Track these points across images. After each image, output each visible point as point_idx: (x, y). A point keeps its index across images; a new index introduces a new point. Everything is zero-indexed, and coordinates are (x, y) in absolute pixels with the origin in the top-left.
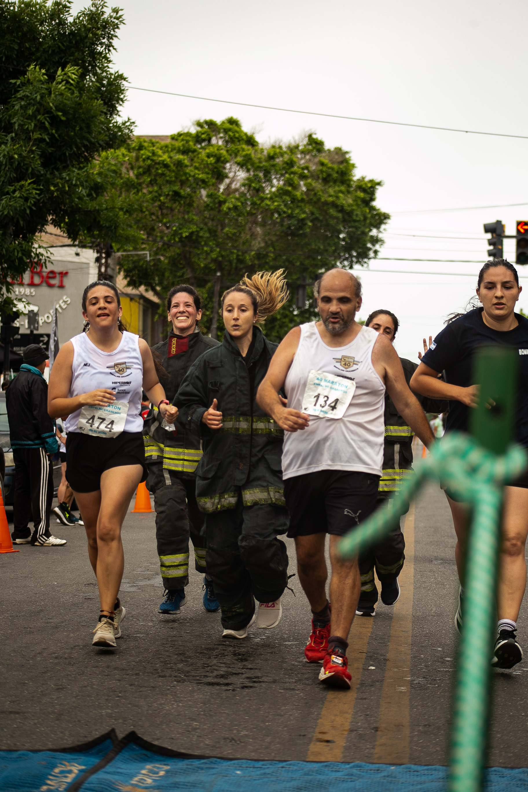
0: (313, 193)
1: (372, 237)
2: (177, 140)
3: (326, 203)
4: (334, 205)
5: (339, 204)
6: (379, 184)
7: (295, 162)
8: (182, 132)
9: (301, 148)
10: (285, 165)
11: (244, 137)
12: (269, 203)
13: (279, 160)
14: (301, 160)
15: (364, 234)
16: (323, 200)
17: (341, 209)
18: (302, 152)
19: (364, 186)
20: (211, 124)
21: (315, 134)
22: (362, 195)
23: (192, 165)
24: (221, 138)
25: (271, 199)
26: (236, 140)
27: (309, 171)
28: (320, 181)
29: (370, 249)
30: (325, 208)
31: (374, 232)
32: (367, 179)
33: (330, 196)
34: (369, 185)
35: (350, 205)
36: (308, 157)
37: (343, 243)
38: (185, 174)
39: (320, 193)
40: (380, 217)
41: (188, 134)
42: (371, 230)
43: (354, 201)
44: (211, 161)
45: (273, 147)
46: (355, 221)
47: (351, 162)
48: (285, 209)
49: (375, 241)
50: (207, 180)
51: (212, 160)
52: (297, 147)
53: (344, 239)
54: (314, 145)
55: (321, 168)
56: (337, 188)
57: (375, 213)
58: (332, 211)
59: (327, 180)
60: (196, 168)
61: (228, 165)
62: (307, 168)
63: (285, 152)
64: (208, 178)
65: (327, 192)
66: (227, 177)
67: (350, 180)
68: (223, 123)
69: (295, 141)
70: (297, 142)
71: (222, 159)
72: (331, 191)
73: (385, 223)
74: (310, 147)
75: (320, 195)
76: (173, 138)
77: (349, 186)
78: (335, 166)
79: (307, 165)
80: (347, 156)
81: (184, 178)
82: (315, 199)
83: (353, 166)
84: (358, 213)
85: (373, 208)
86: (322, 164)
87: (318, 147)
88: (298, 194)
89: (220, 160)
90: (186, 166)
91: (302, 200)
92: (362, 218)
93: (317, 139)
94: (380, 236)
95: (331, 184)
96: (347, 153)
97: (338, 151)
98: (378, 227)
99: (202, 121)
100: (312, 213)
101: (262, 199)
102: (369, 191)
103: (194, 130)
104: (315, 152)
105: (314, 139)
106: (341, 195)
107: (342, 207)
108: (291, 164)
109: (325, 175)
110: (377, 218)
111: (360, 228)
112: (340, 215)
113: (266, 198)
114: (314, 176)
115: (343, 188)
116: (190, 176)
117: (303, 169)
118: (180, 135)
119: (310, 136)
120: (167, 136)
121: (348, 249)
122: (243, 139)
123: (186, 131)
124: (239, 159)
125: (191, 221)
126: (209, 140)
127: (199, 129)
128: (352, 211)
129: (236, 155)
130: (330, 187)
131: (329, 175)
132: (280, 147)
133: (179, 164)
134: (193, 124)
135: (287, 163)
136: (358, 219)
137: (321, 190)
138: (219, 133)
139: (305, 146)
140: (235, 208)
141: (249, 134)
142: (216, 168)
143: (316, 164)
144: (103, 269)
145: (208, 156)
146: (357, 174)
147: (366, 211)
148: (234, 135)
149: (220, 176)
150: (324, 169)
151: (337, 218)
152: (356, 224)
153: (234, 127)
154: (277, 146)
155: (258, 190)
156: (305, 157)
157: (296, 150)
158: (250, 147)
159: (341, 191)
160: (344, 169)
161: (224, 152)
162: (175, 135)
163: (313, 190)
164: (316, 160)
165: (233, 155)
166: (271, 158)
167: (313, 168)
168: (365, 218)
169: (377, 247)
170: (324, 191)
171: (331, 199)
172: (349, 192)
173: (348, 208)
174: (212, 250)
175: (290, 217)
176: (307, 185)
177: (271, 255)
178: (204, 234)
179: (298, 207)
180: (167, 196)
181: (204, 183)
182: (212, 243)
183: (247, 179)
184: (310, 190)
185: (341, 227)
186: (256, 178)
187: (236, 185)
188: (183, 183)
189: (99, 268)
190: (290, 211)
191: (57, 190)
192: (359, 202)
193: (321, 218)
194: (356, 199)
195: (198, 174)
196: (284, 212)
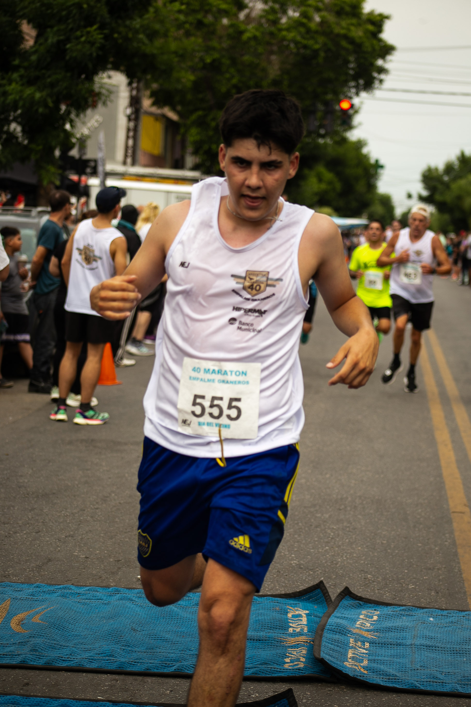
0: (327, 25)
1: (378, 67)
3: (338, 35)
4: (345, 37)
5: (350, 36)
6: (388, 18)
12: (284, 33)
15: (371, 63)
16: (336, 31)
17: (351, 41)
19: (373, 20)
22: (371, 28)
25: (287, 30)
27: (323, 4)
28: (333, 14)
29: (375, 78)
30: (338, 39)
31: (380, 62)
32: (376, 13)
33: (343, 28)
34: (378, 18)
35: (360, 38)
37: (352, 72)
38: (209, 4)
39: (333, 25)
40: (386, 50)
43: (365, 33)
46: (365, 53)
48: (301, 40)
49: (382, 70)
50: (228, 10)
53: (353, 69)
55: (334, 1)
56: (349, 21)
57: (383, 45)
58: (344, 43)
59: (340, 13)
62: (321, 1)
64: (231, 8)
65: (340, 25)
66: (247, 7)
67: (360, 13)
72: (344, 23)
73: (391, 54)
75: (333, 27)
77: (360, 19)
81: (207, 8)
82: (328, 31)
84: (367, 45)
85: (380, 40)
88: (313, 26)
91: (316, 32)
92: (371, 49)
94: (387, 66)
95: (344, 17)
98: (384, 57)
100: (325, 44)
101: (280, 30)
102: (377, 23)
106: (352, 28)
107: (353, 38)
109: (338, 8)
111: (368, 58)
112: (350, 47)
113: (283, 29)
114: (328, 9)
115: (354, 21)
116: (213, 6)
121: (356, 78)
125: (214, 49)
128: (362, 43)
130: (342, 20)
131: (342, 9)
137: (335, 22)
140: (255, 38)
144: (134, 93)
147: (374, 44)
149: (240, 5)
150: (338, 3)
151: (348, 50)
152: (366, 56)
155: (275, 22)
159: (352, 25)
160: (355, 3)
163: (327, 22)
168: (374, 50)
169: (382, 76)
170: (338, 24)
171: (343, 32)
172: (359, 25)
173: (358, 40)
174: (233, 77)
175: (305, 47)
176: (322, 17)
177: (286, 83)
178: (226, 61)
179: (312, 38)
180: (191, 24)
181: (226, 13)
182: (232, 70)
183: (264, 11)
184: (323, 23)
185: (352, 58)
186: (273, 11)
187: (254, 14)
188: (207, 12)
189: (131, 91)
190: (305, 42)
191: (121, 38)
192: (369, 35)
193: (333, 49)
194: (366, 31)
195: (221, 5)
196: (300, 43)
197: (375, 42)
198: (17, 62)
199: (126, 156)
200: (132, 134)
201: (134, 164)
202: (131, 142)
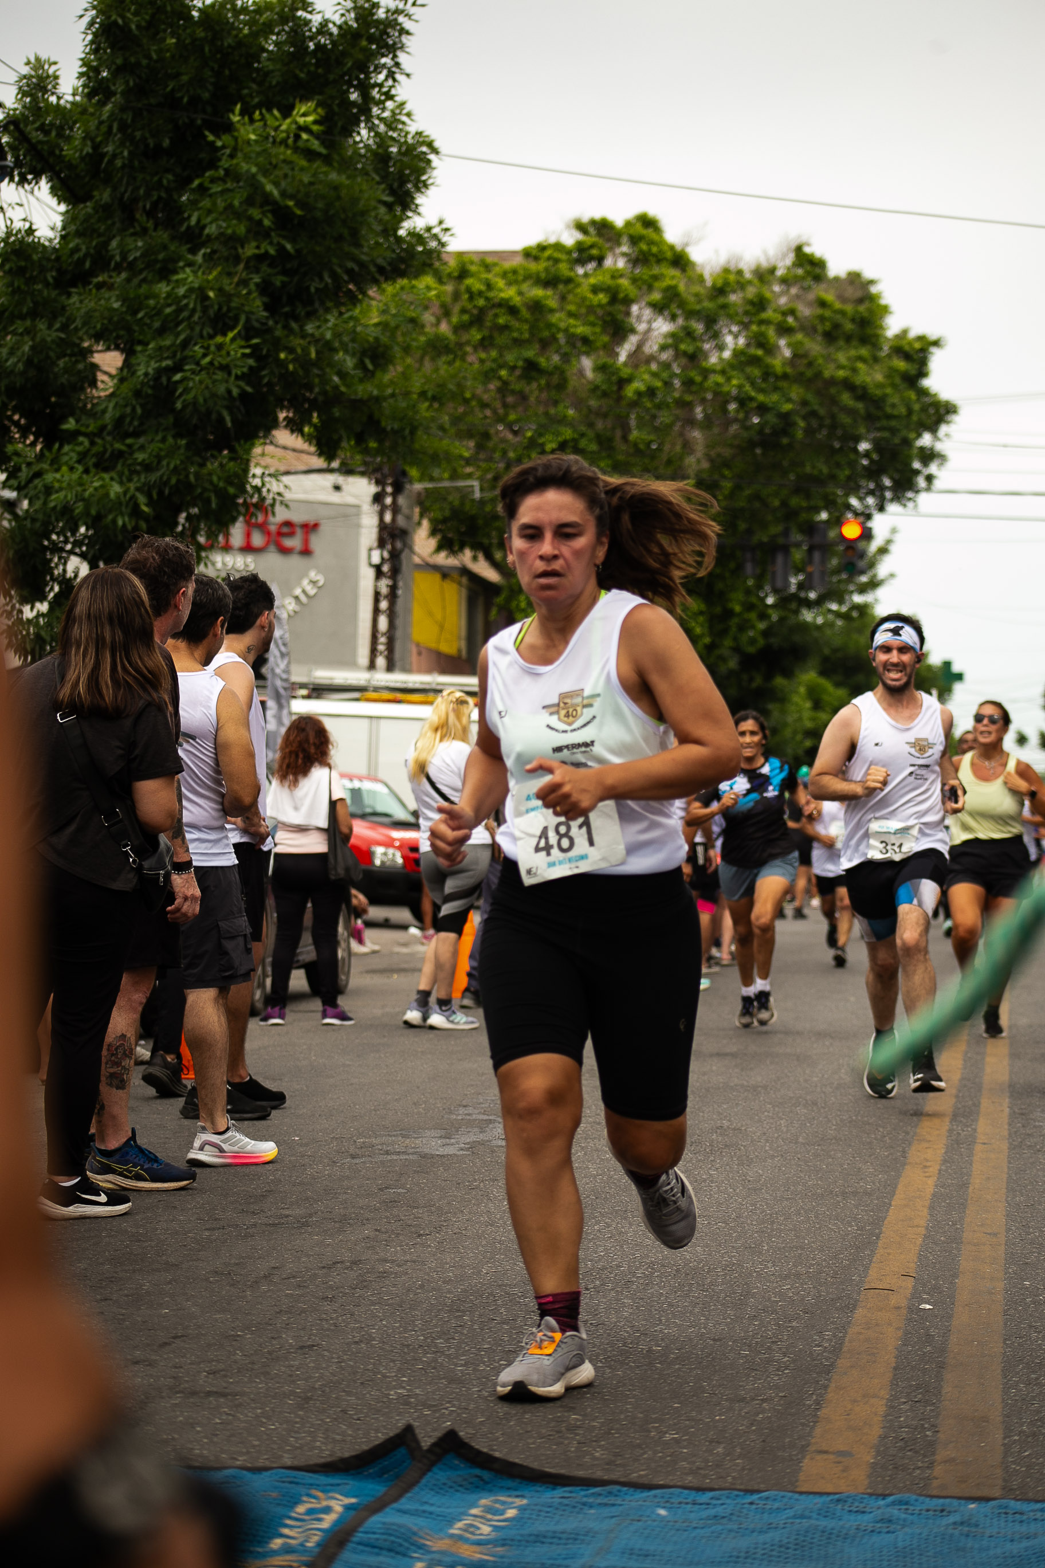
0: (805, 361)
1: (922, 449)
2: (535, 259)
3: (832, 382)
4: (848, 385)
5: (858, 383)
6: (936, 343)
7: (768, 301)
8: (545, 244)
9: (779, 273)
10: (749, 308)
11: (667, 252)
12: (719, 380)
13: (735, 298)
14: (781, 297)
15: (907, 443)
16: (827, 374)
17: (861, 393)
18: (784, 281)
19: (907, 348)
20: (603, 227)
21: (808, 245)
22: (901, 365)
23: (562, 309)
24: (624, 254)
25: (722, 372)
26: (652, 259)
27: (796, 318)
28: (819, 338)
29: (917, 472)
30: (833, 391)
31: (926, 440)
32: (912, 334)
33: (840, 367)
34: (917, 346)
35: (880, 386)
36: (794, 291)
37: (865, 462)
38: (549, 326)
39: (820, 361)
40: (937, 411)
41: (559, 247)
42: (919, 436)
43: (888, 376)
44: (600, 301)
45: (726, 271)
46: (890, 417)
47: (884, 300)
48: (752, 394)
49: (929, 456)
50: (592, 338)
51: (602, 298)
52: (772, 270)
53: (867, 454)
54: (809, 268)
55: (819, 311)
56: (853, 353)
57: (931, 401)
58: (846, 399)
59: (832, 336)
60: (571, 315)
61: (635, 309)
62: (792, 312)
63: (750, 282)
64: (595, 333)
65: (835, 361)
66: (633, 331)
67: (877, 336)
68: (628, 223)
69: (768, 260)
70: (773, 261)
71: (621, 295)
72: (842, 357)
73: (948, 422)
74: (800, 272)
75: (819, 365)
76: (528, 254)
77: (878, 347)
78: (849, 308)
79: (791, 305)
80: (874, 290)
81: (546, 334)
82: (809, 373)
83: (885, 310)
84: (896, 401)
85: (924, 392)
86: (823, 304)
87: (818, 271)
88: (777, 364)
89: (618, 300)
90: (552, 311)
91: (785, 376)
92: (903, 411)
93: (812, 255)
94: (939, 447)
95: (841, 343)
96: (872, 282)
97: (854, 278)
98: (933, 429)
99: (586, 219)
100: (804, 403)
101: (706, 373)
102: (915, 357)
103: (569, 238)
104: (809, 282)
105: (806, 255)
106: (860, 365)
107: (864, 388)
108: (760, 304)
109: (828, 326)
110: (932, 411)
111: (898, 430)
112: (860, 406)
113: (712, 372)
114: (809, 328)
115: (864, 352)
116: (559, 330)
117: (784, 314)
118: (541, 248)
119: (799, 250)
120: (513, 253)
121: (874, 472)
122: (665, 259)
123: (552, 240)
124: (656, 296)
125: (563, 421)
126: (600, 259)
127: (579, 236)
128: (884, 398)
129: (650, 288)
130: (839, 349)
131: (836, 326)
132: (740, 272)
133: (537, 307)
134: (568, 227)
135: (751, 303)
136: (895, 412)
137: (823, 356)
138: (619, 244)
139: (789, 269)
140: (651, 392)
141: (679, 247)
142: (610, 314)
143: (810, 304)
144: (388, 517)
145: (595, 290)
146: (893, 326)
147: (910, 399)
148: (650, 250)
149: (619, 330)
150: (827, 313)
151: (851, 412)
152: (893, 423)
153: (650, 233)
154: (732, 267)
155: (694, 358)
156: (788, 290)
157: (771, 278)
158: (678, 273)
159: (861, 359)
160: (866, 314)
161: (624, 282)
162: (531, 248)
163: (805, 356)
164: (811, 296)
165: (645, 288)
166: (720, 291)
167: (805, 311)
168: (910, 412)
169: (933, 468)
170: (828, 358)
171: (841, 373)
172: (876, 359)
173: (876, 392)
175: (762, 409)
176: (794, 346)
179: (776, 389)
180: (513, 368)
181: (587, 344)
183: (673, 335)
184: (799, 356)
185: (862, 430)
186: (689, 333)
187: (651, 347)
188: (545, 344)
189: (381, 515)
190: (761, 398)
191: (293, 361)
192: (898, 380)
193: (822, 412)
194: (891, 373)
195: (575, 326)
196: (751, 399)
197: (913, 395)
198: (70, 424)
199: (373, 652)
200: (384, 605)
201: (390, 668)
202: (383, 623)
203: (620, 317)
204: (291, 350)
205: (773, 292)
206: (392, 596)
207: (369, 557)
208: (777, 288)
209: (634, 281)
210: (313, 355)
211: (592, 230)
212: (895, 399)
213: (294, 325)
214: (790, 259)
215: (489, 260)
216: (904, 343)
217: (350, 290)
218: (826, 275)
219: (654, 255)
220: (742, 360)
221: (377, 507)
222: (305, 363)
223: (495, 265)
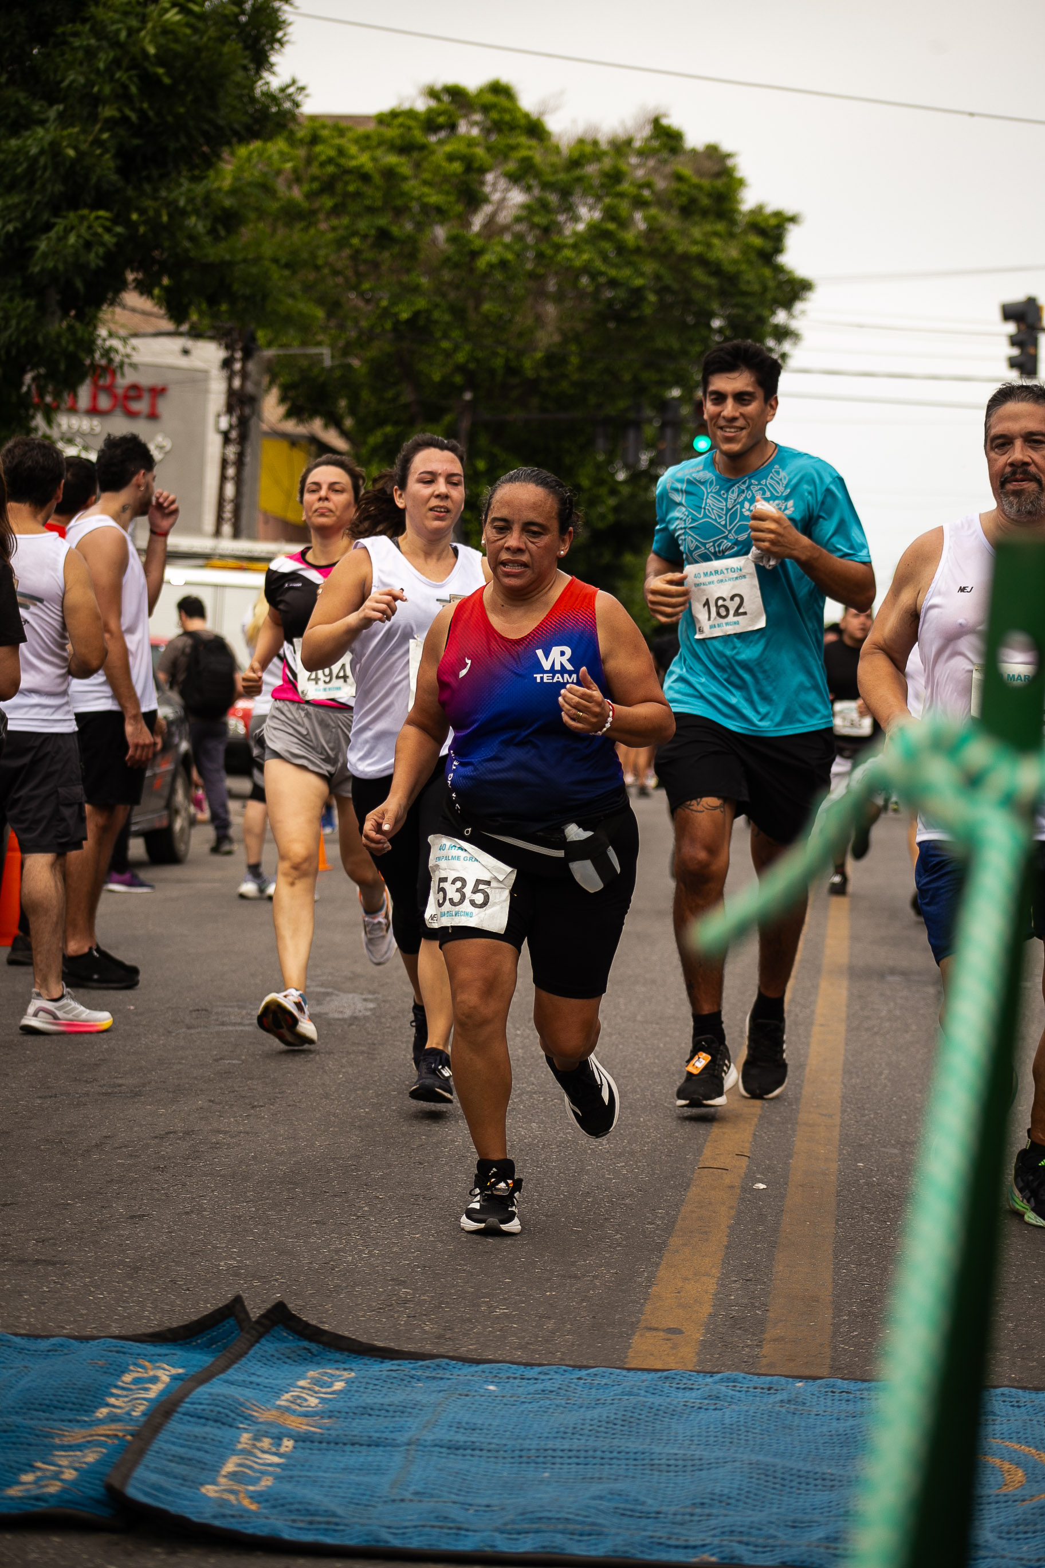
0: (660, 235)
1: (776, 327)
2: (389, 125)
3: (685, 257)
4: (702, 261)
5: (711, 258)
6: (793, 219)
7: (624, 174)
8: (398, 110)
9: (637, 145)
10: (605, 180)
11: (523, 122)
12: (568, 253)
13: (591, 169)
14: (637, 169)
15: (762, 320)
16: (680, 249)
17: (715, 269)
18: (641, 153)
19: (763, 225)
20: (456, 94)
21: (666, 116)
22: (757, 241)
23: (416, 176)
24: (477, 122)
25: (575, 246)
26: (506, 127)
27: (653, 192)
28: (675, 213)
30: (686, 266)
31: (781, 317)
32: (769, 210)
33: (695, 242)
34: (773, 222)
35: (735, 262)
36: (651, 163)
38: (403, 194)
39: (674, 236)
40: (793, 289)
41: (411, 114)
42: (773, 313)
43: (743, 253)
44: (454, 169)
45: (581, 141)
46: (744, 294)
47: (740, 174)
48: (603, 268)
49: (783, 333)
50: (445, 207)
51: (457, 167)
52: (629, 142)
53: (720, 331)
54: (665, 139)
55: (675, 185)
56: (708, 228)
57: (786, 278)
58: (699, 274)
59: (688, 210)
60: (425, 183)
61: (490, 177)
62: (648, 185)
63: (604, 153)
64: (449, 202)
65: (689, 235)
66: (486, 200)
67: (735, 211)
68: (481, 91)
69: (625, 131)
70: (630, 133)
71: (476, 164)
72: (697, 232)
73: (803, 299)
74: (656, 144)
75: (673, 240)
76: (381, 120)
77: (733, 222)
78: (706, 183)
79: (647, 178)
80: (730, 163)
81: (399, 202)
82: (663, 248)
83: (741, 182)
84: (751, 277)
85: (779, 269)
86: (679, 178)
87: (673, 143)
88: (629, 237)
89: (474, 169)
90: (405, 178)
91: (638, 250)
93: (669, 127)
94: (795, 325)
95: (697, 218)
96: (729, 156)
97: (713, 152)
98: (788, 306)
99: (439, 85)
100: (658, 277)
101: (558, 248)
102: (771, 233)
103: (422, 105)
104: (665, 154)
105: (663, 127)
106: (716, 241)
107: (718, 264)
108: (615, 177)
109: (684, 200)
110: (787, 288)
111: (753, 307)
112: (713, 282)
113: (565, 246)
114: (663, 202)
115: (720, 227)
116: (412, 198)
117: (641, 187)
118: (394, 114)
119: (656, 122)
120: (366, 119)
122: (519, 127)
123: (406, 106)
124: (511, 166)
125: (416, 289)
126: (453, 127)
127: (433, 103)
128: (738, 274)
129: (506, 158)
130: (695, 224)
131: (693, 201)
132: (595, 143)
133: (390, 174)
134: (422, 93)
135: (606, 175)
136: (750, 289)
137: (677, 231)
138: (473, 113)
139: (646, 140)
140: (503, 264)
141: (534, 116)
142: (464, 183)
143: (666, 177)
144: (237, 383)
145: (451, 158)
146: (749, 200)
147: (765, 276)
148: (503, 118)
149: (473, 199)
150: (684, 188)
151: (707, 287)
152: (748, 300)
153: (503, 101)
154: (588, 138)
155: (547, 231)
156: (645, 162)
157: (628, 150)
158: (534, 143)
159: (716, 234)
160: (723, 189)
161: (480, 152)
162: (384, 113)
163: (660, 230)
164: (668, 169)
165: (499, 157)
166: (575, 163)
167: (661, 184)
168: (765, 289)
169: (787, 346)
170: (683, 233)
171: (695, 249)
172: (731, 235)
173: (730, 268)
174: (457, 348)
175: (613, 283)
176: (649, 219)
177: (574, 360)
178: (442, 316)
179: (630, 263)
180: (365, 237)
181: (440, 213)
182: (456, 334)
183: (525, 207)
184: (654, 230)
185: (715, 306)
186: (544, 206)
187: (505, 217)
188: (399, 212)
189: (230, 380)
190: (613, 273)
191: (145, 223)
192: (753, 256)
193: (675, 286)
194: (747, 249)
195: (429, 195)
196: (601, 274)
197: (767, 272)
199: (220, 519)
200: (231, 471)
201: (236, 535)
202: (230, 490)
203: (475, 186)
204: (142, 212)
205: (629, 164)
206: (240, 462)
207: (217, 423)
208: (634, 160)
209: (489, 149)
210: (165, 218)
211: (446, 98)
212: (750, 276)
213: (148, 188)
214: (647, 131)
215: (343, 124)
216: (759, 219)
217: (204, 154)
218: (682, 147)
219: (507, 123)
220: (597, 234)
221: (224, 374)
222: (156, 227)
223: (349, 129)
